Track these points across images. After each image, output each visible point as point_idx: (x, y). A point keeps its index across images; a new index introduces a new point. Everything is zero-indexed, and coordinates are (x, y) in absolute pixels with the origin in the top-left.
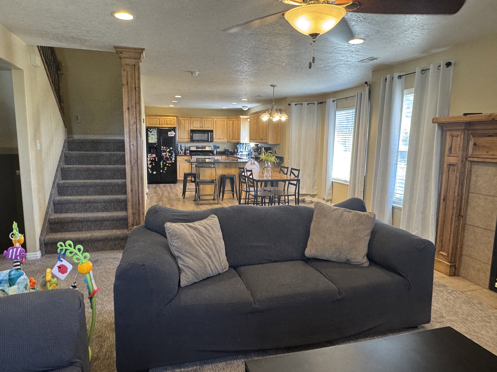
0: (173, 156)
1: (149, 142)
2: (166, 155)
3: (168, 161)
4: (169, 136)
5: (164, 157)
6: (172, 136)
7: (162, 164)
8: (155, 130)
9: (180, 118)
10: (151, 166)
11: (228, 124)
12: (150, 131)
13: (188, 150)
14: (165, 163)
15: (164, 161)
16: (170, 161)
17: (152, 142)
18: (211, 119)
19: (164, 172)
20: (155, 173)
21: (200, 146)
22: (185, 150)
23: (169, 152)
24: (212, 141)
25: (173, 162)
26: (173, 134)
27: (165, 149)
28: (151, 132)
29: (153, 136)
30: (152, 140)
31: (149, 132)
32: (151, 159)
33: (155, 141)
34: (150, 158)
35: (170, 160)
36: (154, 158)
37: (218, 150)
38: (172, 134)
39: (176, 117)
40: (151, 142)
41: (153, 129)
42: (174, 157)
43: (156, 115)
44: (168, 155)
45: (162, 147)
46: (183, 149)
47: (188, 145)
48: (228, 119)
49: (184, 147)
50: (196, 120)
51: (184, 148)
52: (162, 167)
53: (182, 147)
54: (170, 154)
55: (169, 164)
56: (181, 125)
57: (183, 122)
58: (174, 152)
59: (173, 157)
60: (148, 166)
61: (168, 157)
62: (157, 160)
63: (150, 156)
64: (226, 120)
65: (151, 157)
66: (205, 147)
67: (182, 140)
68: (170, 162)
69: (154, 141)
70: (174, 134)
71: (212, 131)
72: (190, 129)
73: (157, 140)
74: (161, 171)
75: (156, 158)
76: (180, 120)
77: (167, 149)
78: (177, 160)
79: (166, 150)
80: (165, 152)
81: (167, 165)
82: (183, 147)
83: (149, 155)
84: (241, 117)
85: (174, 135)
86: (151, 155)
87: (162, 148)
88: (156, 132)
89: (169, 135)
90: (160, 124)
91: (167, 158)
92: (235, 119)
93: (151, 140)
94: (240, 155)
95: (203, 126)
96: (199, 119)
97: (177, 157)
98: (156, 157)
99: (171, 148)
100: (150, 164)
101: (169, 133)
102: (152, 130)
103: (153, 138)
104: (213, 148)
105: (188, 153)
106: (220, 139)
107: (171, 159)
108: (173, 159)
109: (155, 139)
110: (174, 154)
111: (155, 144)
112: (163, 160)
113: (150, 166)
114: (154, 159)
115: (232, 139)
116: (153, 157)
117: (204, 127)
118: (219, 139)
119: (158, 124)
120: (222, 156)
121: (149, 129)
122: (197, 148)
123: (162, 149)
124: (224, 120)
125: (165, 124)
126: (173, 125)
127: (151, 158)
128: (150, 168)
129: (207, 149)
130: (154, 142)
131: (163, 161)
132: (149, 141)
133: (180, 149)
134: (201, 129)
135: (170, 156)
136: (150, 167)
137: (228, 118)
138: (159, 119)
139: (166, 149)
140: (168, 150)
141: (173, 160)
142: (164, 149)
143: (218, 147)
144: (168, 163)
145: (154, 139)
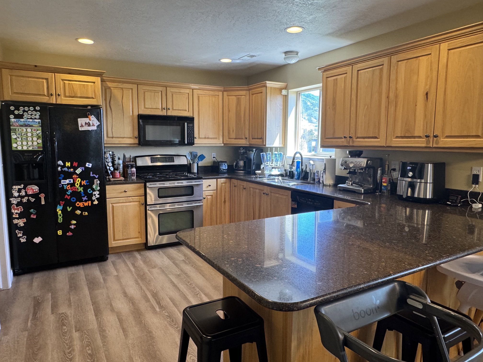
0: (94, 186)
1: (14, 149)
2: (73, 185)
3: (81, 201)
4: (80, 129)
5: (67, 190)
6: (90, 128)
7: (60, 213)
8: (35, 110)
9: (109, 84)
10: (25, 220)
11: (226, 102)
12: (16, 112)
13: (132, 167)
14: (69, 209)
15: (68, 203)
16: (86, 201)
17: (25, 148)
18: (187, 91)
19: (69, 234)
20: (37, 240)
21: (159, 156)
22: (126, 167)
23: (82, 176)
24: (191, 143)
25: (96, 202)
26: (93, 125)
27: (68, 168)
28: (20, 117)
29: (29, 130)
30: (25, 143)
31: (12, 116)
32: (25, 200)
33: (35, 143)
34: (19, 196)
35: (85, 198)
36: (32, 196)
37: (201, 164)
38: (89, 125)
39: (99, 79)
40: (20, 148)
41: (26, 109)
42: (99, 188)
43: (36, 68)
44: (81, 186)
45: (60, 163)
46: (119, 164)
47: (130, 154)
48: (225, 93)
49: (122, 157)
50: (150, 91)
51: (121, 162)
52: (60, 220)
53: (116, 159)
54: (84, 183)
55: (82, 209)
56: (112, 101)
57: (117, 93)
58: (97, 177)
59: (94, 190)
60: (15, 221)
61: (81, 189)
62: (43, 203)
63: (19, 191)
64: (221, 93)
65: (23, 193)
66: (171, 158)
67: (116, 141)
68: (86, 204)
69: (30, 143)
70: (96, 125)
71: (191, 120)
72: (136, 114)
73: (40, 141)
74: (60, 233)
75: (42, 196)
76: (109, 88)
77: (75, 168)
78: (108, 196)
79: (72, 170)
80: (68, 175)
81: (78, 212)
82: (119, 159)
83: (16, 187)
84: (269, 84)
85: (95, 128)
86: (24, 188)
87: (59, 165)
88: (37, 117)
89: (82, 126)
90: (52, 95)
91: (75, 194)
92: (244, 93)
93: (19, 143)
94: (267, 176)
95: (170, 106)
96: (160, 89)
97: (107, 187)
98: (41, 192)
99: (89, 165)
100: (21, 216)
101: (81, 121)
102: (24, 111)
103: (29, 134)
104: (189, 158)
105: (132, 174)
106: (208, 138)
107: (90, 197)
108: (97, 194)
109: (35, 139)
110: (97, 182)
111: (34, 152)
112: (63, 199)
113: (21, 223)
114: (33, 200)
115: (235, 139)
116: (30, 192)
117: (171, 108)
118: (205, 138)
119: (45, 95)
120: (217, 178)
121: (12, 108)
122: (153, 158)
123: (59, 169)
124: (217, 93)
125: (65, 96)
126: (93, 98)
127: (22, 197)
128: (20, 229)
129: (178, 162)
130: (31, 149)
131: (62, 203)
132: (14, 145)
133: (110, 164)
134: (164, 113)
135: (85, 188)
136: (22, 225)
137: (225, 91)
138: (47, 79)
139: (72, 167)
140: (79, 171)
141: (94, 198)
142: (66, 169)
143: (202, 157)
144: (79, 208)
145: (30, 139)
